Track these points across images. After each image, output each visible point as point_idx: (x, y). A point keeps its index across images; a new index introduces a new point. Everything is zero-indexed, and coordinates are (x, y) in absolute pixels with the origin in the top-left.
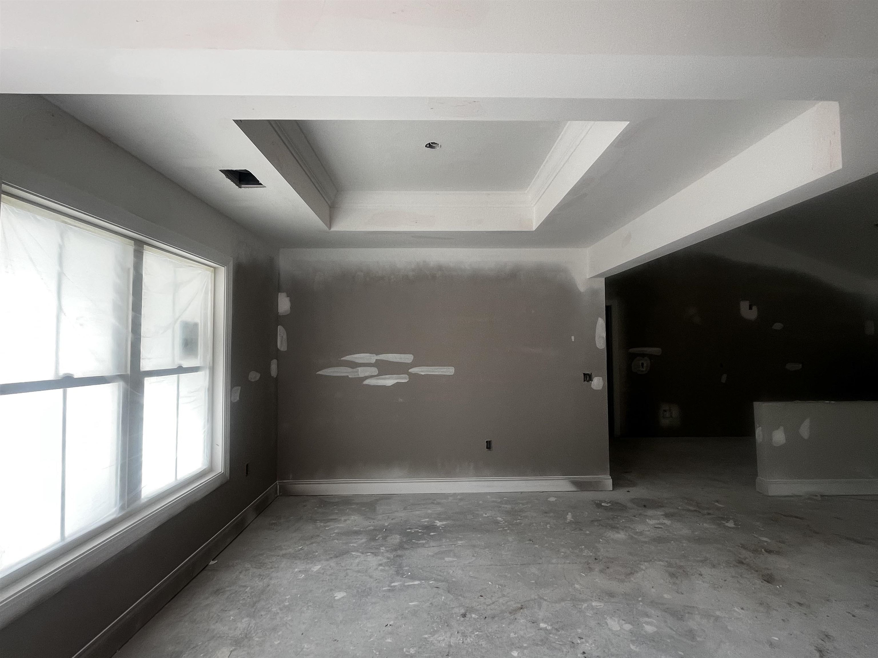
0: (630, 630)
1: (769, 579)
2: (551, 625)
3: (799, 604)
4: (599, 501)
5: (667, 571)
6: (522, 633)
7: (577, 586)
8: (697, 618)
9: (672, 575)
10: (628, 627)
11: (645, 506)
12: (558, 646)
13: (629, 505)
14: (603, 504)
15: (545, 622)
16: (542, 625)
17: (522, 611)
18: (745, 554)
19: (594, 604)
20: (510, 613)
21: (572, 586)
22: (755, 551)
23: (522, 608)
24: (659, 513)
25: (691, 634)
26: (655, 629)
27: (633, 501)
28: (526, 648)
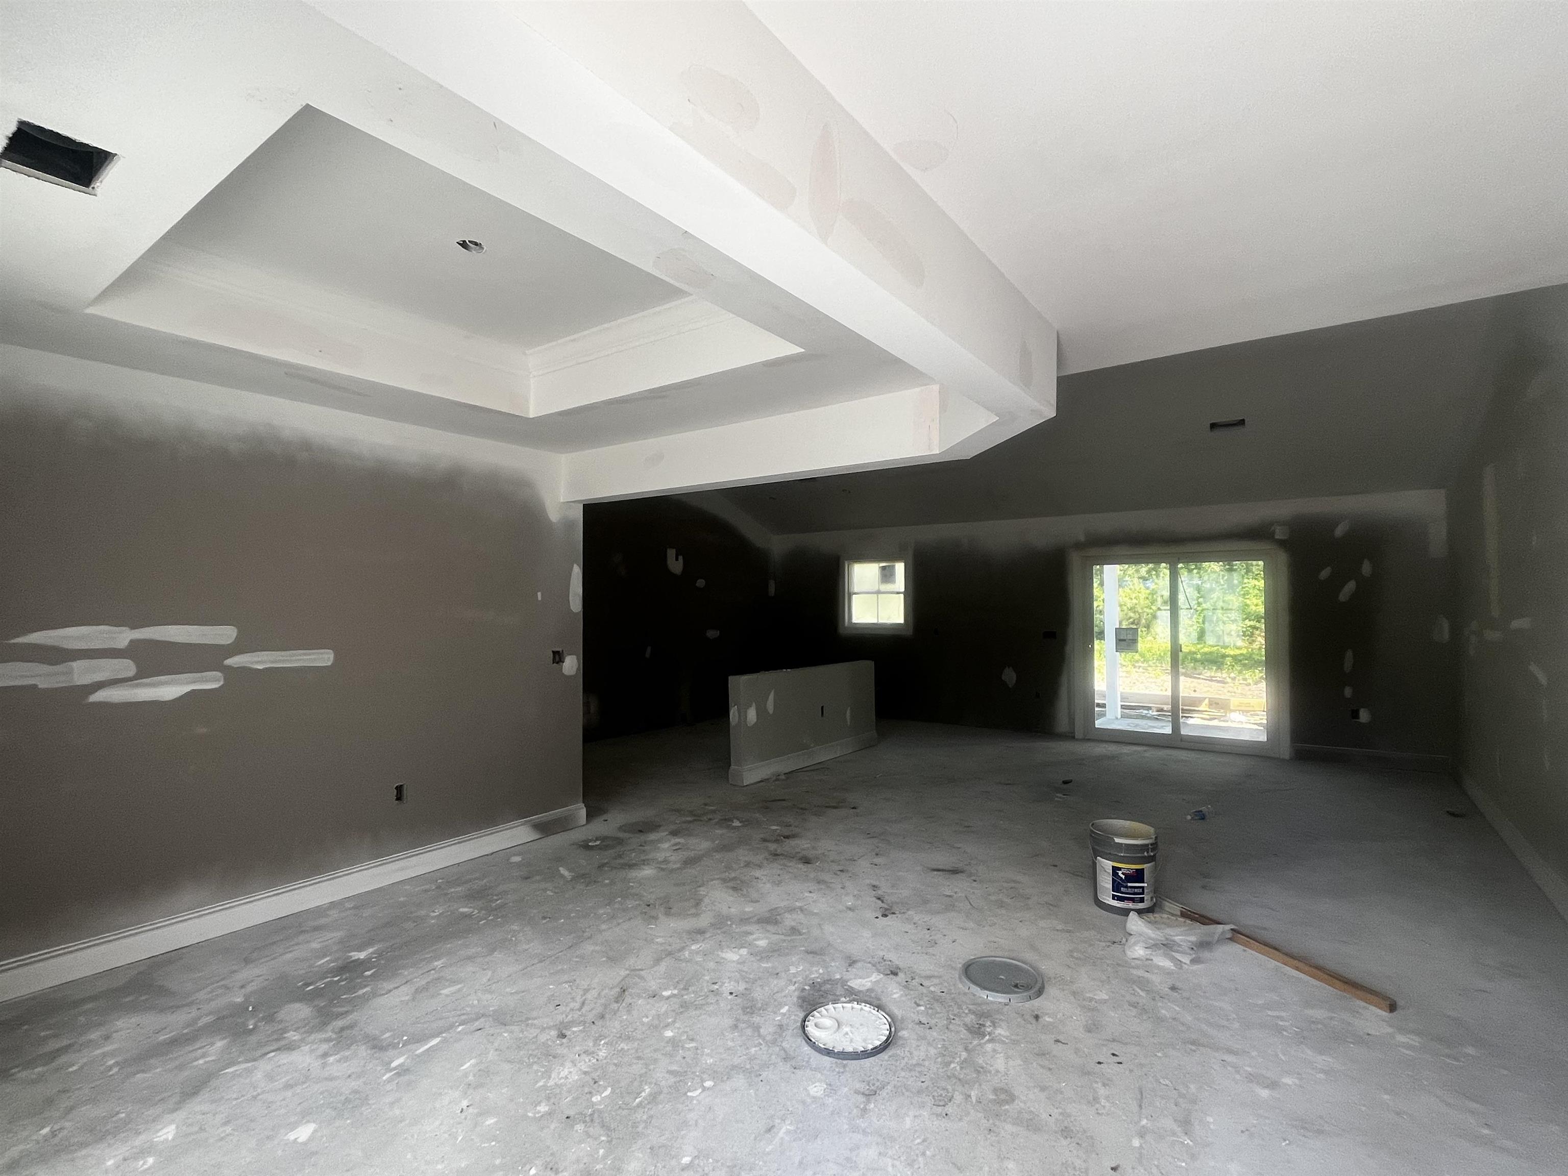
0: (748, 953)
1: (807, 861)
2: (675, 988)
3: (841, 871)
4: (583, 841)
5: (727, 887)
6: (654, 1012)
7: (658, 940)
8: (787, 915)
9: (734, 889)
10: (744, 951)
11: (641, 831)
12: (703, 1002)
13: (621, 835)
14: (590, 844)
15: (666, 989)
16: (666, 993)
17: (626, 993)
18: (772, 847)
19: (693, 947)
20: (617, 1002)
21: (653, 942)
22: (777, 841)
23: (624, 991)
24: (662, 834)
25: (794, 931)
26: (767, 941)
27: (621, 829)
28: (674, 1022)
